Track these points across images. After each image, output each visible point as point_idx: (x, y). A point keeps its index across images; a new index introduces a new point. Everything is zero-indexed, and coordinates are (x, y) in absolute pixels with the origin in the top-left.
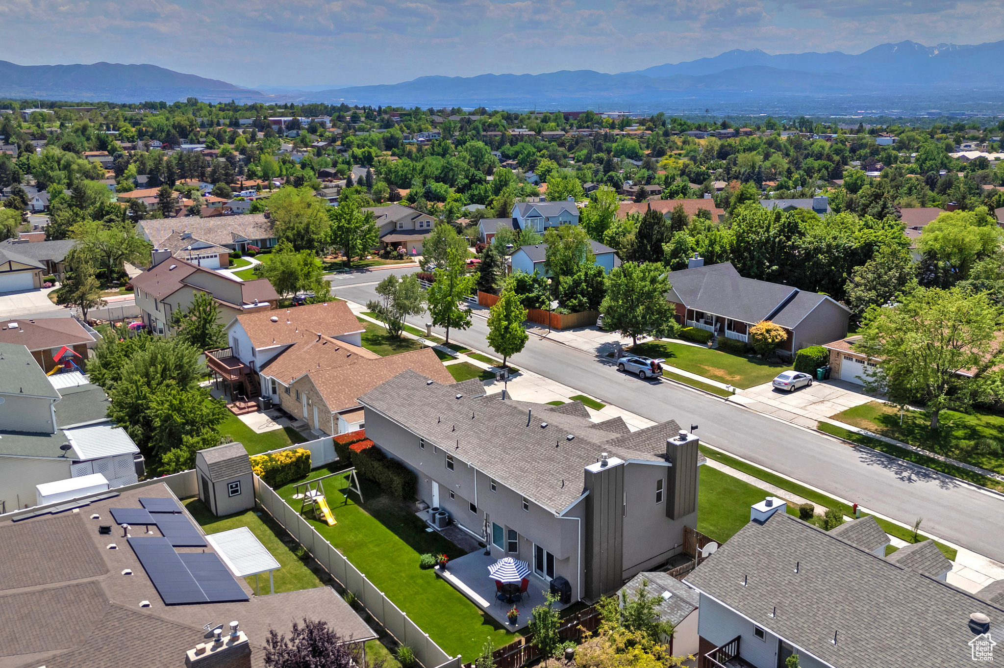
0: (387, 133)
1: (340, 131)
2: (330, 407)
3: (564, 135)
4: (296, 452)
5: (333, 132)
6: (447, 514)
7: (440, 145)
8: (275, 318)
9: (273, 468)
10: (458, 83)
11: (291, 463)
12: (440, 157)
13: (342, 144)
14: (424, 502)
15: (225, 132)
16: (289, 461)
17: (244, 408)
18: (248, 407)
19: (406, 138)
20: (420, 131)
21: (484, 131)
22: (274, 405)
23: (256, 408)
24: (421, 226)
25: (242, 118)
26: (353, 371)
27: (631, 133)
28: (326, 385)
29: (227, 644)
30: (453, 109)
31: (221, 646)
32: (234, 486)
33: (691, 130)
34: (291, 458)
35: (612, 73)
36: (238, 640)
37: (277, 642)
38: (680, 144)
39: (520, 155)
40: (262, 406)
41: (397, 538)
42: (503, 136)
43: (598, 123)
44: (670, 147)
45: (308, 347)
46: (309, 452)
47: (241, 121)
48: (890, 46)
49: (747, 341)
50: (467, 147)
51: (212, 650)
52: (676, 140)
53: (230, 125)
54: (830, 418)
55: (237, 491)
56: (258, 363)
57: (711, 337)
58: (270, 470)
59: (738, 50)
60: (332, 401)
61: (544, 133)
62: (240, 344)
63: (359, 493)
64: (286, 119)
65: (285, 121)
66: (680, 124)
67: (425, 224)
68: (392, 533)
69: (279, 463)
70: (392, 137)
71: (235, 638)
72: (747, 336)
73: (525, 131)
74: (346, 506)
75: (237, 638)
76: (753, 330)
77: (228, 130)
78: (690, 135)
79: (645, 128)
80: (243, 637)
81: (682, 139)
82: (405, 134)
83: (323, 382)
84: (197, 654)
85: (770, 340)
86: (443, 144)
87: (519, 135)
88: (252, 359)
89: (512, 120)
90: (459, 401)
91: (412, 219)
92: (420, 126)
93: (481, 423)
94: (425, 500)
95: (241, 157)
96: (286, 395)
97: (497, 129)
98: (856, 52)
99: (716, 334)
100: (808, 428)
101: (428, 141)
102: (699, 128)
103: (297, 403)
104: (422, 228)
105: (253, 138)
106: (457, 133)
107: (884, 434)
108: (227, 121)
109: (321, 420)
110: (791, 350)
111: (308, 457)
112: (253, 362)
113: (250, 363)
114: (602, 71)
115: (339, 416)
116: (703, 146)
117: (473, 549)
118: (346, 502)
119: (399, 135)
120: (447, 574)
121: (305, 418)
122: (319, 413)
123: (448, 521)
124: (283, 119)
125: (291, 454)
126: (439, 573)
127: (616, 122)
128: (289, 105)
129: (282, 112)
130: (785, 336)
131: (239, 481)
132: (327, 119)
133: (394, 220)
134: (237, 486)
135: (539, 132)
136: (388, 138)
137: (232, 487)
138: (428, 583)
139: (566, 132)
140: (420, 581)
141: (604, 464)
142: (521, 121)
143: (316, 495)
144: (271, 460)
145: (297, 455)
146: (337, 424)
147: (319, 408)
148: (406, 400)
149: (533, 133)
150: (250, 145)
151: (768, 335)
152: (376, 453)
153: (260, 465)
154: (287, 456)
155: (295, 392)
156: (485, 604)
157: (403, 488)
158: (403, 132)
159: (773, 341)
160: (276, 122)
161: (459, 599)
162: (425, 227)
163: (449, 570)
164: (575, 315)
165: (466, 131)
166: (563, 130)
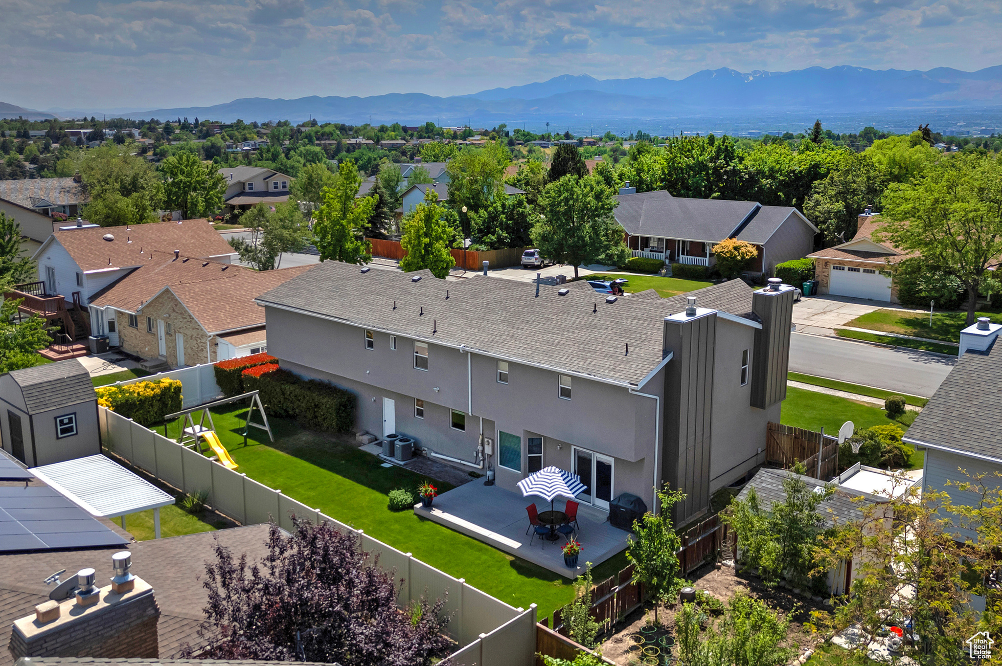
0: (206, 142)
1: (152, 142)
2: (205, 328)
3: (405, 144)
4: (159, 382)
5: (144, 142)
6: (412, 441)
7: (268, 151)
8: (109, 236)
9: (127, 401)
10: (280, 104)
11: (154, 396)
12: (270, 162)
13: (155, 154)
14: (367, 433)
15: (12, 142)
16: (150, 393)
17: (67, 352)
18: (73, 350)
19: (229, 147)
20: (245, 139)
21: (317, 139)
22: (111, 348)
23: (84, 352)
24: (276, 187)
25: (33, 129)
26: (234, 285)
27: (474, 142)
28: (197, 300)
29: (106, 599)
30: (279, 122)
31: (95, 604)
32: (66, 421)
33: (535, 140)
34: (153, 389)
35: (444, 96)
36: (130, 590)
37: (231, 572)
38: (525, 153)
39: (360, 161)
40: (94, 347)
41: (340, 477)
42: (339, 144)
43: (438, 134)
44: (516, 156)
45: (161, 268)
46: (179, 383)
47: (31, 133)
48: (708, 73)
49: (707, 264)
50: (301, 152)
51: (72, 613)
52: (522, 150)
53: (18, 136)
54: (844, 325)
55: (70, 429)
56: (86, 292)
57: (662, 265)
58: (122, 404)
59: (567, 76)
60: (208, 320)
61: (383, 142)
62: (56, 274)
63: (267, 428)
64: (86, 131)
65: (85, 133)
66: (524, 135)
67: (280, 185)
68: (330, 473)
69: (136, 395)
70: (213, 146)
71: (124, 586)
72: (707, 259)
73: (361, 140)
74: (246, 448)
75: (130, 585)
76: (717, 249)
77: (15, 140)
78: (535, 145)
79: (488, 138)
80: (140, 586)
81: (527, 149)
82: (227, 143)
83: (192, 297)
84: (38, 623)
85: (739, 258)
86: (272, 150)
87: (356, 144)
88: (77, 289)
89: (346, 131)
90: (418, 283)
91: (265, 179)
92: (245, 135)
93: (462, 302)
94: (370, 430)
95: (32, 166)
96: (131, 329)
97: (331, 138)
98: (678, 78)
99: (667, 261)
100: (825, 336)
101: (254, 150)
102: (542, 138)
103: (150, 337)
104: (276, 190)
105: (46, 148)
106: (287, 142)
107: (916, 335)
108: (14, 133)
109: (190, 351)
110: (760, 271)
111: (178, 390)
112: (78, 293)
113: (73, 294)
114: (433, 94)
115: (219, 340)
116: (548, 155)
117: (463, 482)
118: (245, 443)
119: (220, 143)
120: (437, 513)
121: (162, 356)
122: (186, 341)
123: (414, 451)
124: (82, 131)
125: (152, 385)
126: (424, 513)
127: (458, 133)
128: (89, 119)
129: (81, 124)
130: (755, 253)
131: (75, 414)
132: (136, 132)
133: (242, 180)
134: (70, 420)
135: (377, 142)
136: (208, 147)
137: (62, 422)
138: (410, 527)
139: (407, 141)
140: (396, 527)
141: (691, 313)
142: (356, 132)
143: (201, 431)
144: (122, 391)
145: (162, 385)
146: (215, 352)
147: (185, 335)
148: (334, 291)
149: (371, 142)
150: (41, 156)
151: (736, 252)
152: (285, 376)
153: (105, 398)
154: (146, 386)
155: (145, 321)
156: (515, 545)
157: (338, 413)
158: (225, 141)
159: (743, 258)
160: (73, 134)
161: (467, 543)
162: (280, 189)
163: (438, 507)
164: (494, 252)
165: (298, 139)
166: (404, 139)
